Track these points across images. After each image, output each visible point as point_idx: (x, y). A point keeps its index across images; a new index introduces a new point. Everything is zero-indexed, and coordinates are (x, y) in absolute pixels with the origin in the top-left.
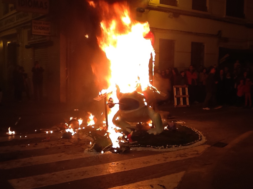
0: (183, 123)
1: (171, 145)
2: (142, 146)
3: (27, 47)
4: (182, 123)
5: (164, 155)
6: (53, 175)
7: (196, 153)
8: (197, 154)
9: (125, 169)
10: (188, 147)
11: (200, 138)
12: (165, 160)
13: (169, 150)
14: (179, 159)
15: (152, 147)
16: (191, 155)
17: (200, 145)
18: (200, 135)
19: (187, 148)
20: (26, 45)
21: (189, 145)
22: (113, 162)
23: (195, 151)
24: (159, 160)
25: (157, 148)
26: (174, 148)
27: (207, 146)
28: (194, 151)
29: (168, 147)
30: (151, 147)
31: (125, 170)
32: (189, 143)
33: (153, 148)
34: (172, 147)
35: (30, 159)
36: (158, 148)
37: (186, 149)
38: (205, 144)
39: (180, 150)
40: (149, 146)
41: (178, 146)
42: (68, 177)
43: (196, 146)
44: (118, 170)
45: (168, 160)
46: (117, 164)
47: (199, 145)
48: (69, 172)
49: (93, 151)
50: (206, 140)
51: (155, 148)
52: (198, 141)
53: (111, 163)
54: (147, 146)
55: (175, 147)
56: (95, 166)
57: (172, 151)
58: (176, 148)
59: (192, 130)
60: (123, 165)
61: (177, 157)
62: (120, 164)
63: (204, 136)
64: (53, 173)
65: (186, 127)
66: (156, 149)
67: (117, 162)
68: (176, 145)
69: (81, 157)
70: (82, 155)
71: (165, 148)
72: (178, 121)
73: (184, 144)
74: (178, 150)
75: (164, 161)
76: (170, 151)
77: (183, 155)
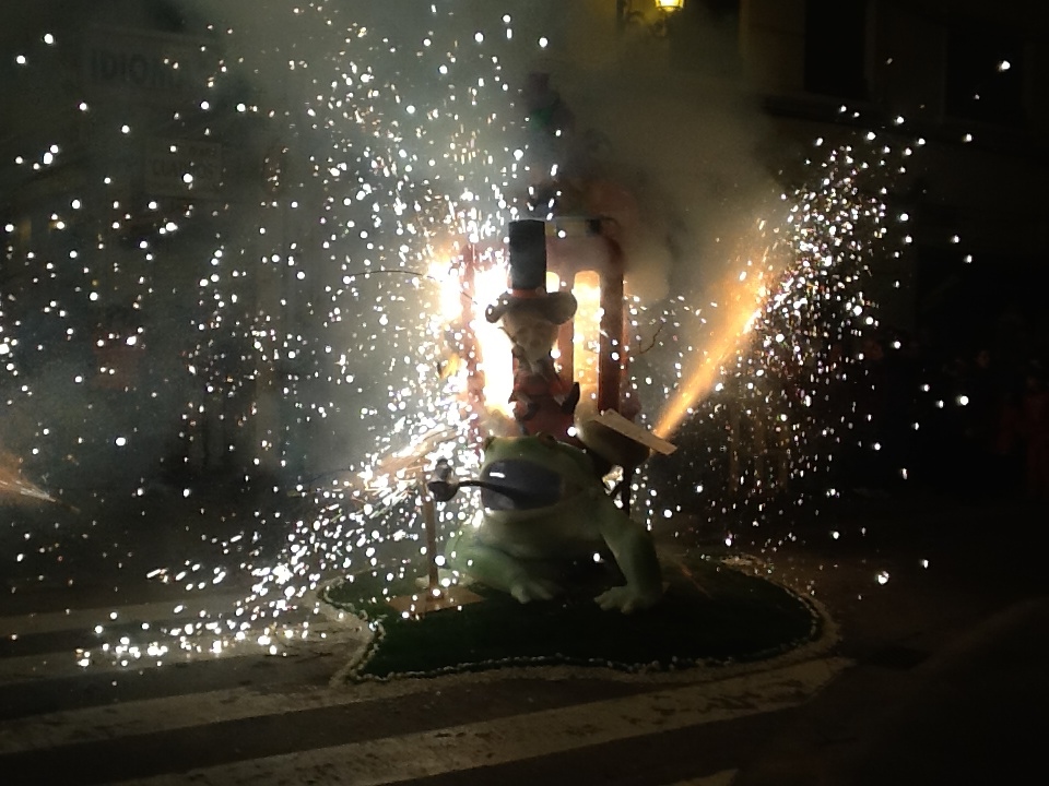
1: (689, 660)
2: (568, 658)
4: (747, 562)
5: (657, 698)
6: (192, 779)
7: (792, 690)
8: (798, 695)
9: (490, 756)
10: (762, 665)
11: (814, 630)
12: (660, 722)
13: (679, 676)
14: (719, 715)
15: (610, 663)
16: (772, 700)
17: (813, 658)
18: (816, 616)
19: (758, 671)
21: (765, 657)
22: (443, 728)
23: (789, 684)
24: (633, 721)
25: (631, 668)
26: (702, 669)
28: (783, 684)
30: (606, 666)
32: (765, 651)
33: (615, 667)
34: (696, 666)
36: (636, 671)
37: (752, 673)
38: (835, 654)
39: (729, 677)
40: (601, 660)
41: (717, 662)
43: (795, 663)
44: (458, 764)
45: (673, 724)
46: (461, 735)
47: (808, 659)
48: (258, 767)
50: (841, 639)
51: (625, 670)
52: (804, 643)
53: (436, 732)
54: (591, 660)
57: (694, 683)
58: (711, 672)
60: (480, 741)
61: (709, 708)
62: (470, 734)
63: (834, 620)
64: (192, 773)
66: (629, 672)
67: (461, 729)
68: (710, 659)
69: (314, 705)
70: (318, 698)
71: (667, 669)
73: (746, 656)
75: (655, 723)
76: (685, 685)
77: (736, 702)
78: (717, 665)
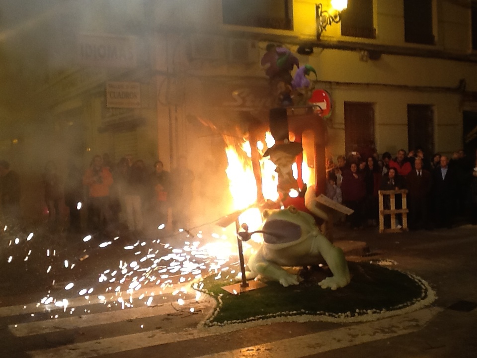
0: (393, 264)
1: (365, 311)
2: (307, 312)
3: (101, 131)
5: (350, 329)
7: (414, 323)
10: (399, 312)
11: (423, 295)
15: (327, 314)
17: (424, 308)
18: (424, 288)
19: (397, 315)
20: (99, 128)
21: (400, 308)
22: (249, 346)
24: (339, 341)
25: (337, 316)
27: (437, 310)
29: (360, 314)
30: (325, 314)
34: (367, 313)
35: (96, 343)
36: (339, 317)
37: (395, 316)
41: (377, 311)
43: (416, 311)
45: (357, 341)
46: (258, 350)
47: (421, 309)
49: (214, 325)
50: (437, 298)
51: (333, 316)
52: (419, 301)
53: (247, 349)
55: (374, 313)
59: (410, 277)
60: (268, 352)
61: (375, 333)
63: (432, 289)
65: (397, 271)
66: (336, 318)
67: (258, 347)
68: (374, 310)
69: (191, 337)
70: (192, 334)
72: (383, 260)
73: (391, 307)
74: (378, 319)
76: (363, 323)
78: (378, 313)
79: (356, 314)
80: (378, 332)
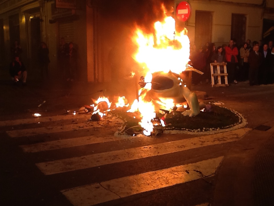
0: (222, 104)
1: (208, 128)
2: (176, 128)
3: (51, 22)
4: (220, 104)
5: (200, 138)
6: (82, 158)
7: (236, 136)
8: (237, 138)
9: (158, 153)
11: (240, 121)
12: (202, 144)
13: (206, 133)
14: (217, 143)
16: (230, 139)
17: (240, 128)
18: (240, 117)
20: (50, 20)
22: (145, 146)
23: (235, 135)
24: (195, 144)
26: (211, 131)
27: (248, 129)
28: (233, 135)
29: (205, 130)
30: (186, 130)
31: (159, 155)
32: (227, 126)
33: (188, 131)
34: (209, 130)
35: (58, 142)
37: (225, 132)
38: (246, 127)
39: (218, 133)
40: (184, 129)
41: (215, 129)
42: (98, 161)
43: (236, 129)
44: (150, 155)
45: (205, 144)
46: (150, 148)
48: (99, 155)
49: (124, 134)
50: (247, 123)
53: (144, 147)
54: (182, 129)
55: (213, 130)
56: (126, 150)
57: (209, 135)
58: (214, 132)
60: (155, 149)
61: (214, 141)
62: (152, 148)
64: (82, 157)
65: (224, 108)
66: (192, 132)
67: (150, 146)
68: (213, 128)
69: (111, 140)
70: (112, 138)
71: (202, 131)
72: (216, 102)
73: (222, 127)
74: (215, 134)
75: (200, 145)
76: (207, 135)
77: (221, 139)
78: (215, 130)
79: (203, 130)
80: (216, 140)
